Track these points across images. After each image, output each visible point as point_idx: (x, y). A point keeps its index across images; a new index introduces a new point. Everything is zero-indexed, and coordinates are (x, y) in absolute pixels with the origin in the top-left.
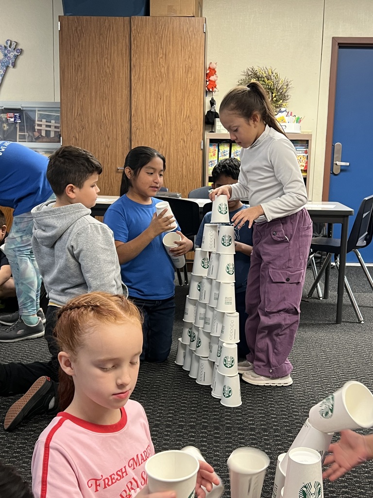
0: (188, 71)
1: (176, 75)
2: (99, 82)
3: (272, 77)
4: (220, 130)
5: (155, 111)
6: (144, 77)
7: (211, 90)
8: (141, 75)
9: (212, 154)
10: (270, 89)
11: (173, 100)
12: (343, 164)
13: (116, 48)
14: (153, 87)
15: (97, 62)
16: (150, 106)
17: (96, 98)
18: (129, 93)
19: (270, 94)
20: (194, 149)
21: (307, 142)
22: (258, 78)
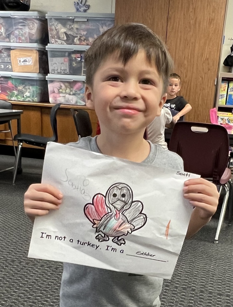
0: (211, 23)
6: (177, 27)
9: (223, 89)
14: (182, 36)
16: (179, 50)
20: (209, 84)
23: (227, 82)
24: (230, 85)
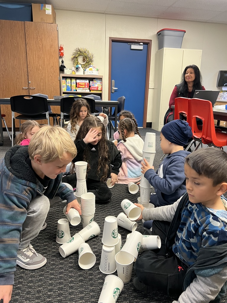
0: (51, 47)
1: (46, 48)
2: (12, 50)
3: (86, 52)
4: (66, 73)
5: (38, 63)
6: (32, 49)
7: (62, 56)
8: (31, 48)
9: (64, 83)
10: (86, 57)
11: (45, 59)
12: (115, 88)
13: (18, 35)
14: (36, 53)
15: (10, 41)
16: (35, 61)
17: (11, 57)
18: (26, 55)
19: (86, 59)
20: (56, 80)
21: (101, 79)
22: (81, 52)
23: (65, 79)
24: (67, 80)
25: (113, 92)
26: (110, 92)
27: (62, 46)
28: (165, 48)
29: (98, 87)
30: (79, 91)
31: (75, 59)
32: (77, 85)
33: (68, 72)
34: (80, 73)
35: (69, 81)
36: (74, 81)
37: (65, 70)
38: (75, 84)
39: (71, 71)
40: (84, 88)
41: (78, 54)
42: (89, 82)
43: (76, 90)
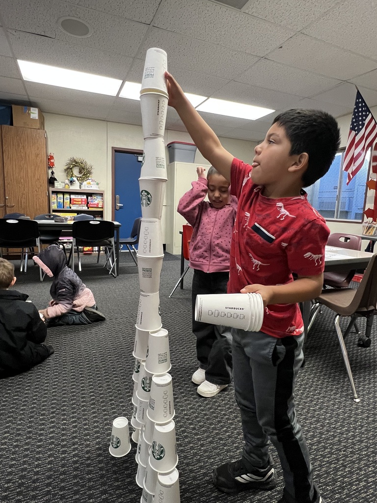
0: (37, 156)
3: (83, 163)
5: (19, 175)
6: (12, 157)
7: (51, 166)
8: (10, 156)
9: (53, 198)
10: (83, 168)
11: (29, 170)
14: (17, 163)
16: (15, 173)
19: (83, 171)
20: (43, 195)
21: (102, 194)
22: (76, 163)
23: (56, 194)
24: (58, 196)
25: (118, 208)
26: (114, 209)
27: (52, 155)
28: (175, 162)
29: (98, 204)
30: (74, 208)
31: (69, 170)
32: (72, 202)
33: (58, 186)
34: (76, 187)
35: (61, 196)
36: (67, 196)
37: (56, 184)
38: (69, 200)
39: (64, 184)
40: (81, 205)
41: (72, 164)
42: (87, 198)
43: (70, 208)
